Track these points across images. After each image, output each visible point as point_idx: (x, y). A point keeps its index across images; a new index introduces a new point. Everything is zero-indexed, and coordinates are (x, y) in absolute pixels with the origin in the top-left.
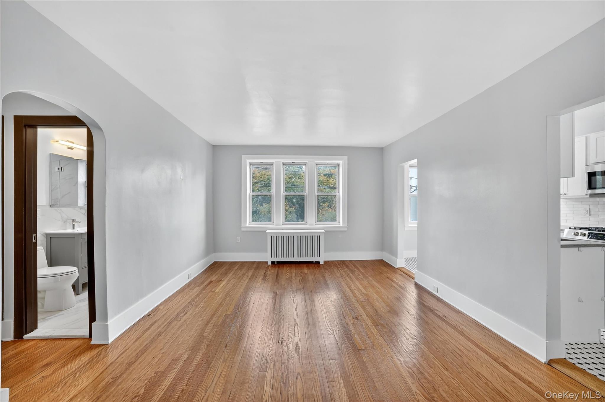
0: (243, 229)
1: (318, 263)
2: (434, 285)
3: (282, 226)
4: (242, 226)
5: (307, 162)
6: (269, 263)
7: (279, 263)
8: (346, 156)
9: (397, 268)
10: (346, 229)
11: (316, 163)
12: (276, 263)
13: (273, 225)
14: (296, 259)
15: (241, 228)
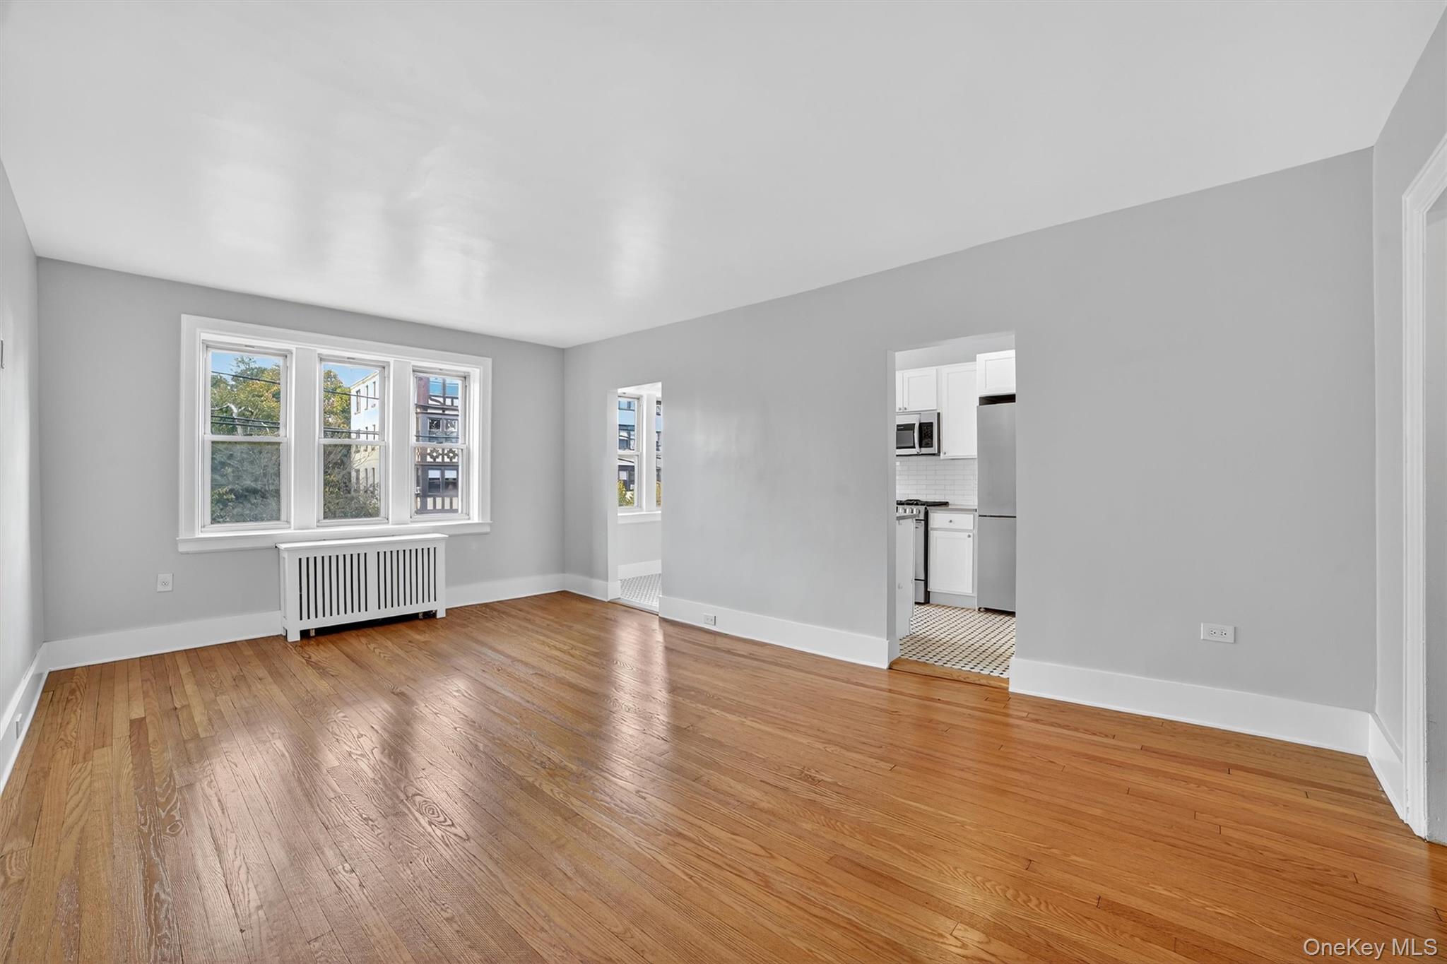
0: (182, 548)
1: (430, 615)
2: (705, 614)
3: (315, 531)
4: (181, 537)
5: (389, 362)
6: (294, 637)
7: (322, 632)
8: (489, 357)
9: (609, 602)
10: (487, 529)
11: (413, 366)
12: (313, 634)
13: (290, 528)
14: (373, 613)
15: (175, 543)
